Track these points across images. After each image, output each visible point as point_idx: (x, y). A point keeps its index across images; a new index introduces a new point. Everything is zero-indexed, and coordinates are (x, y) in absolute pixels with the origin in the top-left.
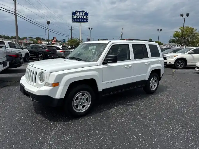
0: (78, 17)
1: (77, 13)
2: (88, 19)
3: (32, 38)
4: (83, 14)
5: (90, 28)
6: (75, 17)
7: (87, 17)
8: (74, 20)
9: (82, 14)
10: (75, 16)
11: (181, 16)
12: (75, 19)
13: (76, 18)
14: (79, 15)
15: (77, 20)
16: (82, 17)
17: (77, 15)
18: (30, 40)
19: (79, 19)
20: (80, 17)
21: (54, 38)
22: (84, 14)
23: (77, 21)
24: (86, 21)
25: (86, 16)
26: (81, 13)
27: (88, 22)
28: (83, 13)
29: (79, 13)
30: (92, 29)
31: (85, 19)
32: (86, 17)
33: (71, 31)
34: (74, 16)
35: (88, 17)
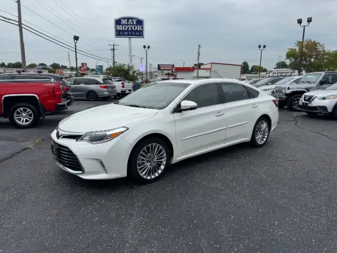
0: (125, 28)
1: (123, 22)
2: (142, 31)
3: (45, 65)
5: (147, 47)
6: (120, 28)
8: (119, 33)
9: (132, 23)
10: (121, 26)
11: (298, 23)
12: (120, 31)
13: (121, 29)
14: (127, 25)
15: (124, 33)
17: (123, 25)
18: (43, 69)
19: (128, 31)
20: (128, 28)
21: (83, 64)
22: (135, 23)
23: (124, 35)
26: (131, 20)
27: (142, 35)
28: (134, 20)
29: (126, 20)
31: (137, 31)
32: (139, 28)
33: (114, 51)
34: (118, 26)
35: (142, 28)
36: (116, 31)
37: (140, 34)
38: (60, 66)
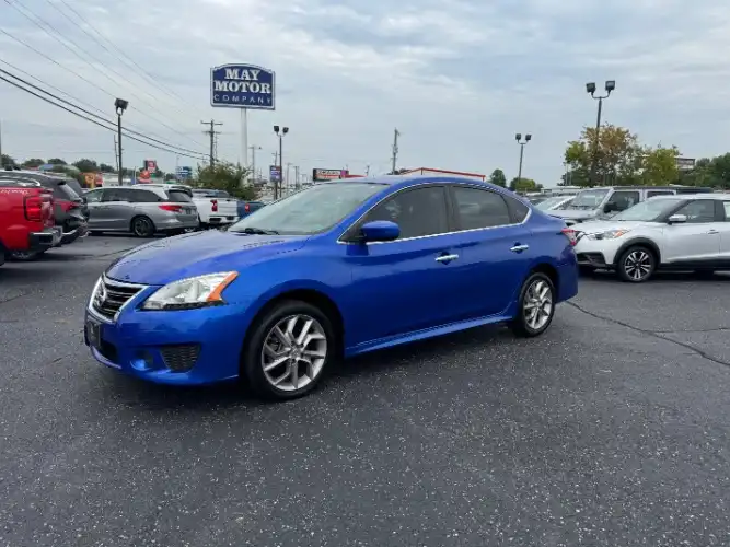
0: (234, 86)
1: (231, 74)
2: (270, 96)
3: (64, 163)
4: (251, 76)
5: (281, 129)
6: (222, 86)
7: (268, 86)
8: (220, 98)
9: (248, 78)
10: (225, 83)
11: (589, 91)
12: (222, 93)
13: (226, 90)
14: (238, 81)
15: (231, 98)
16: (247, 88)
17: (231, 80)
18: (55, 170)
19: (239, 93)
20: (241, 88)
21: (146, 163)
22: (255, 79)
23: (231, 102)
24: (265, 101)
25: (263, 85)
26: (246, 72)
27: (270, 104)
28: (253, 72)
29: (236, 71)
30: (285, 130)
31: (259, 94)
32: (264, 88)
33: (212, 136)
34: (218, 83)
35: (271, 88)
36: (215, 93)
37: (266, 101)
38: (98, 165)
